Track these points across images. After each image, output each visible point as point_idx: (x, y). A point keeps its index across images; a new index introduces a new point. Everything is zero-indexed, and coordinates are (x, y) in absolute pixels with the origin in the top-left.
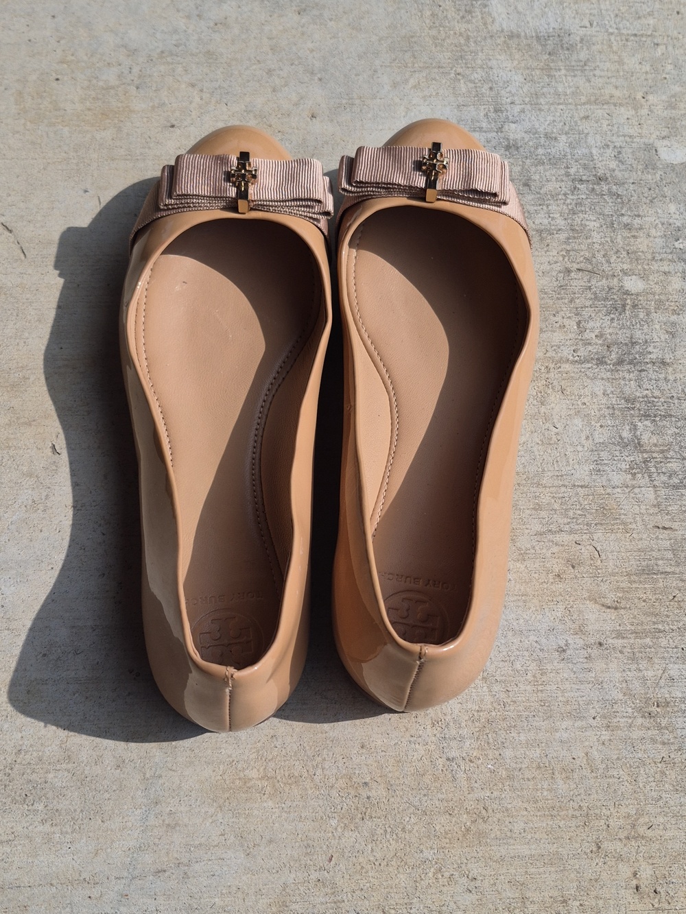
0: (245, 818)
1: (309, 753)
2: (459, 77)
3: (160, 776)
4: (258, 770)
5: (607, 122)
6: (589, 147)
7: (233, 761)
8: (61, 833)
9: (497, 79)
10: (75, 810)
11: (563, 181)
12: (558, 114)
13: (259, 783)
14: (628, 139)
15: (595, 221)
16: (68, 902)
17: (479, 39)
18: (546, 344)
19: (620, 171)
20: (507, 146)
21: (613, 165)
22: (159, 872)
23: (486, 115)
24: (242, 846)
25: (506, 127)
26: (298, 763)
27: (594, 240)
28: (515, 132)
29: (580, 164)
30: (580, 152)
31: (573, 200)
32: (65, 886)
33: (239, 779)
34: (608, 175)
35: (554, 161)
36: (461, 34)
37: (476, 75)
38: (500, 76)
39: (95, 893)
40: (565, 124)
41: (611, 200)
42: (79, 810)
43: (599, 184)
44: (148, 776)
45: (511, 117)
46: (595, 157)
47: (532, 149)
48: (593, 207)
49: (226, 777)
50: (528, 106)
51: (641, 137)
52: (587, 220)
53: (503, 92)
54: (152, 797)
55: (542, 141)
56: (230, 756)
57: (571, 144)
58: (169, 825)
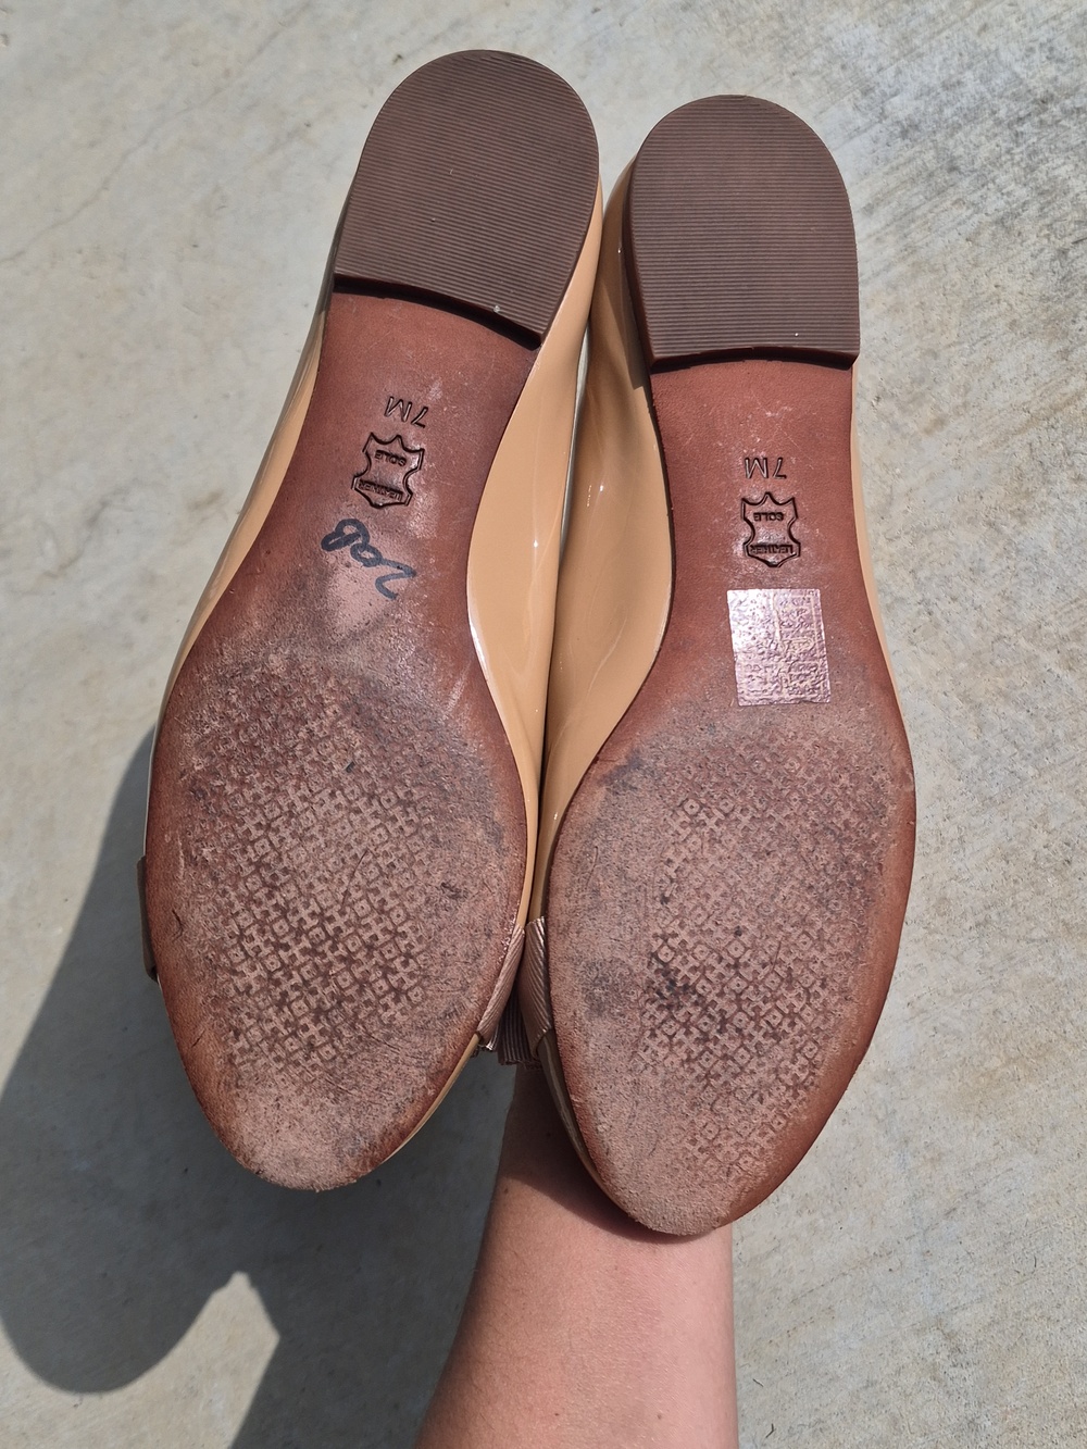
0: (1012, 1115)
1: (1046, 1011)
2: (796, 77)
3: (894, 1112)
4: (998, 1057)
5: (1015, 17)
6: (1008, 67)
7: (965, 1059)
8: (824, 1217)
9: (843, 49)
10: (825, 1187)
11: (996, 135)
12: (945, 47)
13: (1005, 1070)
14: (1054, 23)
15: (1064, 164)
16: (871, 1284)
17: (795, 8)
18: (1081, 366)
19: (1065, 74)
20: (902, 132)
21: (1051, 71)
22: (949, 1213)
23: (856, 107)
24: (1025, 1146)
25: (888, 107)
26: (1038, 1029)
27: (1077, 191)
28: (902, 107)
29: (1007, 97)
30: (998, 82)
31: (1022, 153)
32: (858, 1269)
33: (983, 1075)
34: (1052, 90)
35: (971, 116)
36: (770, 17)
37: (816, 62)
38: (845, 42)
39: (894, 1262)
40: (961, 54)
41: (1072, 122)
42: (829, 1185)
43: (1045, 110)
44: (880, 1117)
45: (888, 91)
46: (1022, 76)
47: (936, 116)
48: (1053, 147)
49: (966, 1080)
50: (902, 60)
51: (1070, 9)
52: (1053, 169)
53: (861, 63)
54: (897, 1137)
55: (943, 96)
56: (959, 1055)
57: (981, 77)
58: (932, 1159)
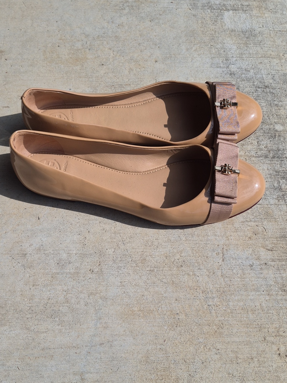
0: (133, 325)
1: (156, 302)
2: (212, 47)
3: (101, 309)
4: (137, 308)
5: (269, 65)
6: (262, 74)
7: (128, 304)
8: (65, 329)
9: (226, 47)
10: (70, 321)
11: (252, 87)
12: (250, 61)
13: (138, 312)
14: (277, 72)
15: (264, 103)
16: (68, 354)
17: (220, 32)
18: (245, 150)
19: (274, 84)
20: (230, 74)
21: (271, 81)
22: (101, 344)
23: (222, 62)
24: (132, 335)
25: (230, 66)
26: (152, 305)
27: (264, 110)
28: (233, 68)
29: (258, 81)
30: (259, 76)
31: (256, 95)
32: (67, 349)
33: (131, 311)
34: (269, 85)
35: (248, 80)
36: (213, 30)
37: (218, 46)
38: (228, 46)
39: (78, 351)
40: (253, 65)
41: (270, 95)
42: (71, 321)
43: (266, 89)
44: (97, 309)
45: (232, 63)
46: (264, 78)
47: (240, 75)
48: (263, 98)
49: (125, 310)
50: (239, 58)
51: (282, 71)
52: (261, 102)
53: (229, 53)
54: (98, 316)
55: (244, 72)
56: (127, 302)
57: (255, 73)
58: (105, 327)
